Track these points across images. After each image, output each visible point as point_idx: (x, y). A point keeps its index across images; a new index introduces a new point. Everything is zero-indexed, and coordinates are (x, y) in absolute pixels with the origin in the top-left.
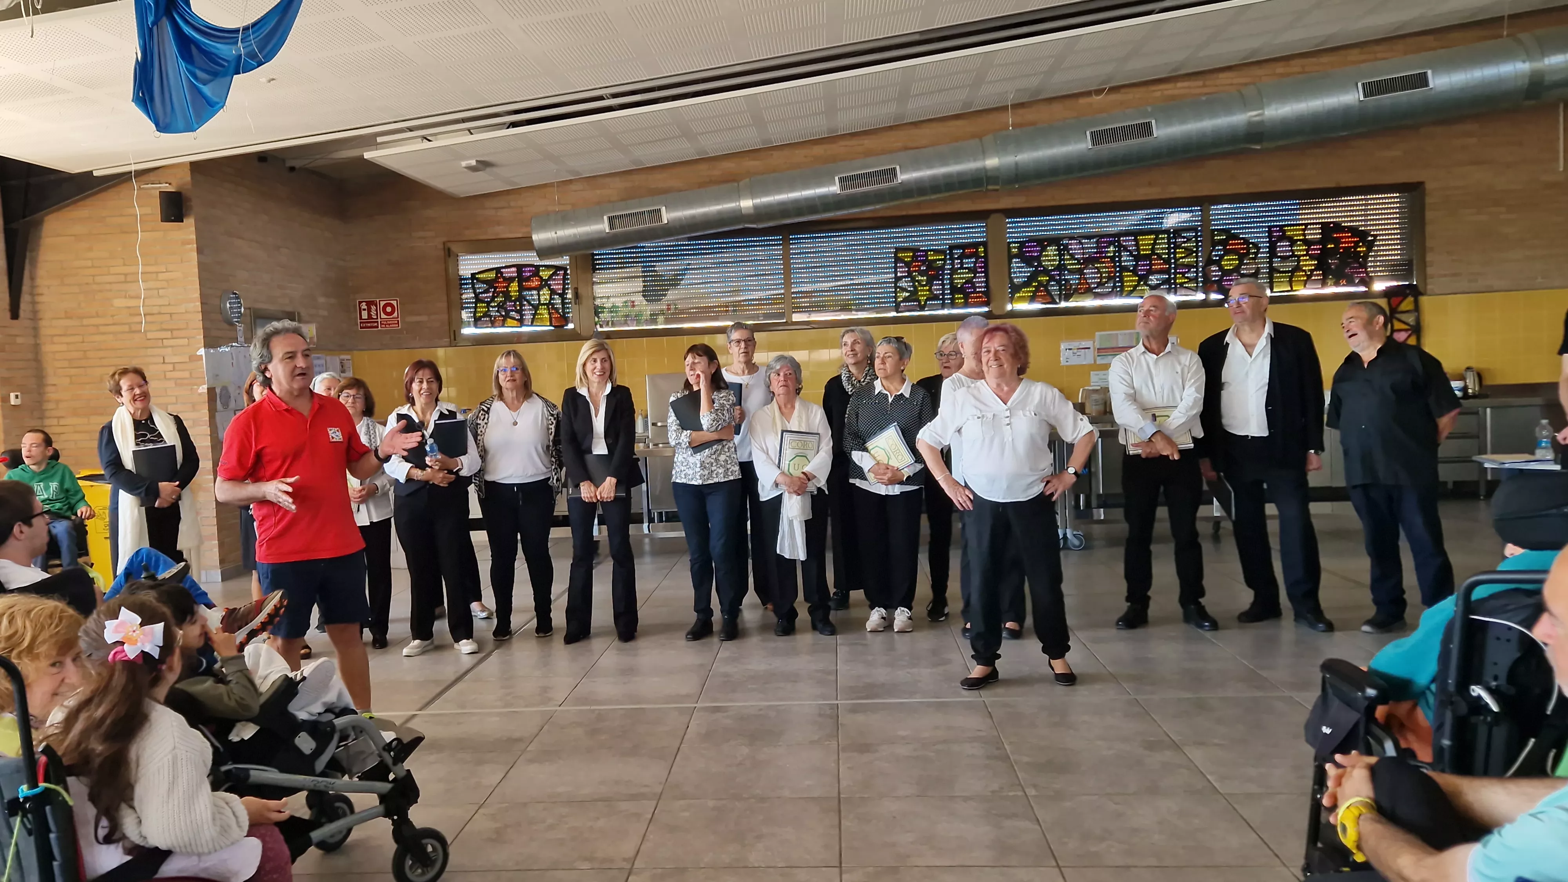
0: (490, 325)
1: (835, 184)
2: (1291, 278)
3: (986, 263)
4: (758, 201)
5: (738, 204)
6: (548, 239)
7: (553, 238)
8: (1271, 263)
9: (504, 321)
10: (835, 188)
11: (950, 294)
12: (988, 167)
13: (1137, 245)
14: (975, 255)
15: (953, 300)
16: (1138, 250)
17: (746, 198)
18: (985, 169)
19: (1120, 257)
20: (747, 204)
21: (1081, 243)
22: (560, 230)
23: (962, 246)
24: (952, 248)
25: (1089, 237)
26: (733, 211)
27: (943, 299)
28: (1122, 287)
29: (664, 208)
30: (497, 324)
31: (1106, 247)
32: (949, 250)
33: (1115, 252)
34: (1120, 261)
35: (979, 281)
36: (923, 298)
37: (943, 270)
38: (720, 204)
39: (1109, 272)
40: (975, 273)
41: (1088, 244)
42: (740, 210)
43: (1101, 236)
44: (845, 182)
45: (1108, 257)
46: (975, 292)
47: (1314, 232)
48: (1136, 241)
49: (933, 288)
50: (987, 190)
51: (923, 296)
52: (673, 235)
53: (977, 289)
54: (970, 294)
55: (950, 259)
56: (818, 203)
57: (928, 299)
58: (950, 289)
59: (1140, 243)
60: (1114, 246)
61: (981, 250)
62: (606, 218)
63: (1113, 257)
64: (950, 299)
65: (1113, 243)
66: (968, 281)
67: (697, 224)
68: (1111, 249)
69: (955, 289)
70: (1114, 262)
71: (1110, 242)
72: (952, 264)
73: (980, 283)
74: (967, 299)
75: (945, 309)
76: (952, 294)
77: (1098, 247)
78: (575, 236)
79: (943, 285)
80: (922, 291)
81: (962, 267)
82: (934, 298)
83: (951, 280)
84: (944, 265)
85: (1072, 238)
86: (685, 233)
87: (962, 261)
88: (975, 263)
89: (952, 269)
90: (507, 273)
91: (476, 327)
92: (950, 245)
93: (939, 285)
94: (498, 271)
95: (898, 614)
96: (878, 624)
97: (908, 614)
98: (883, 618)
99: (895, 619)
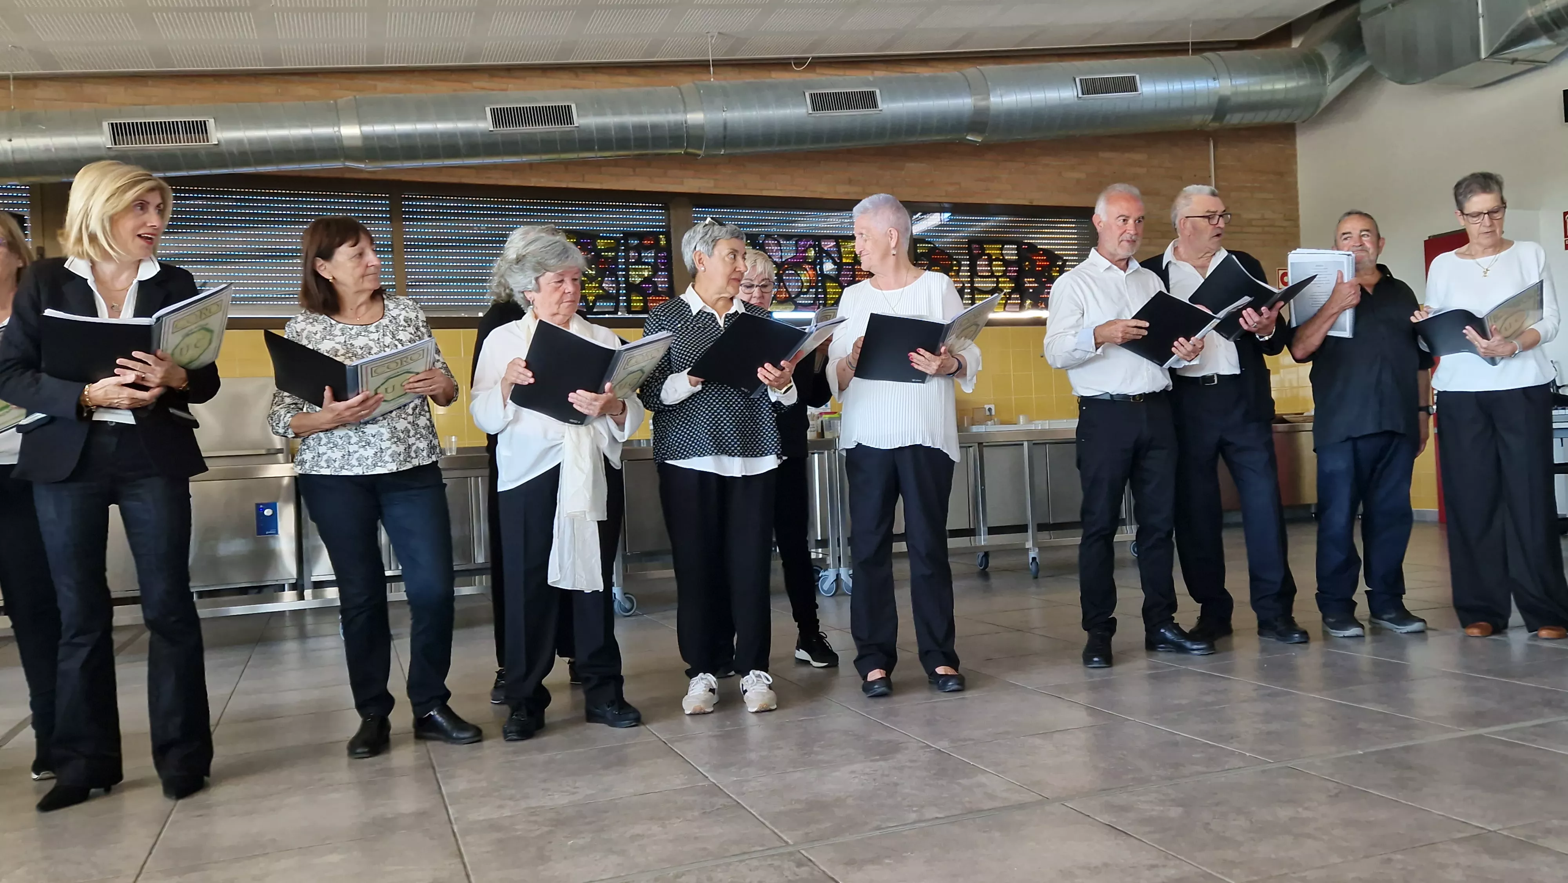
1: (486, 118)
3: (669, 258)
4: (368, 129)
5: (336, 129)
7: (4, 149)
8: (971, 283)
10: (486, 125)
11: (624, 295)
12: (687, 121)
14: (656, 246)
15: (629, 301)
16: (840, 258)
17: (349, 122)
18: (687, 125)
19: (821, 264)
20: (350, 131)
21: (779, 242)
22: (20, 136)
23: (640, 236)
24: (627, 235)
25: (788, 237)
26: (330, 139)
27: (618, 302)
28: (825, 299)
29: (212, 121)
31: (805, 251)
32: (622, 238)
33: (816, 258)
34: (821, 269)
35: (661, 280)
36: (591, 298)
37: (617, 264)
38: (306, 126)
39: (810, 282)
40: (655, 270)
41: (786, 245)
42: (340, 139)
43: (800, 237)
44: (500, 117)
45: (809, 263)
46: (656, 293)
47: (1011, 253)
48: (838, 246)
49: (604, 285)
50: (686, 153)
51: (590, 295)
52: (225, 166)
53: (660, 289)
54: (650, 295)
55: (624, 251)
56: (461, 142)
57: (598, 298)
58: (625, 288)
59: (843, 250)
60: (815, 250)
61: (663, 242)
62: (106, 125)
63: (813, 264)
64: (625, 301)
65: (814, 247)
66: (647, 280)
67: (268, 152)
68: (812, 253)
69: (632, 288)
70: (815, 269)
71: (810, 246)
72: (627, 257)
73: (662, 283)
74: (645, 301)
75: (620, 313)
76: (628, 295)
77: (797, 251)
78: (47, 150)
79: (618, 283)
80: (590, 288)
81: (639, 261)
82: (606, 296)
83: (627, 277)
84: (616, 257)
85: (768, 236)
86: (247, 164)
87: (640, 254)
88: (656, 257)
89: (627, 263)
92: (624, 232)
93: (612, 282)
95: (750, 682)
96: (705, 702)
97: (768, 680)
98: (712, 690)
99: (746, 691)
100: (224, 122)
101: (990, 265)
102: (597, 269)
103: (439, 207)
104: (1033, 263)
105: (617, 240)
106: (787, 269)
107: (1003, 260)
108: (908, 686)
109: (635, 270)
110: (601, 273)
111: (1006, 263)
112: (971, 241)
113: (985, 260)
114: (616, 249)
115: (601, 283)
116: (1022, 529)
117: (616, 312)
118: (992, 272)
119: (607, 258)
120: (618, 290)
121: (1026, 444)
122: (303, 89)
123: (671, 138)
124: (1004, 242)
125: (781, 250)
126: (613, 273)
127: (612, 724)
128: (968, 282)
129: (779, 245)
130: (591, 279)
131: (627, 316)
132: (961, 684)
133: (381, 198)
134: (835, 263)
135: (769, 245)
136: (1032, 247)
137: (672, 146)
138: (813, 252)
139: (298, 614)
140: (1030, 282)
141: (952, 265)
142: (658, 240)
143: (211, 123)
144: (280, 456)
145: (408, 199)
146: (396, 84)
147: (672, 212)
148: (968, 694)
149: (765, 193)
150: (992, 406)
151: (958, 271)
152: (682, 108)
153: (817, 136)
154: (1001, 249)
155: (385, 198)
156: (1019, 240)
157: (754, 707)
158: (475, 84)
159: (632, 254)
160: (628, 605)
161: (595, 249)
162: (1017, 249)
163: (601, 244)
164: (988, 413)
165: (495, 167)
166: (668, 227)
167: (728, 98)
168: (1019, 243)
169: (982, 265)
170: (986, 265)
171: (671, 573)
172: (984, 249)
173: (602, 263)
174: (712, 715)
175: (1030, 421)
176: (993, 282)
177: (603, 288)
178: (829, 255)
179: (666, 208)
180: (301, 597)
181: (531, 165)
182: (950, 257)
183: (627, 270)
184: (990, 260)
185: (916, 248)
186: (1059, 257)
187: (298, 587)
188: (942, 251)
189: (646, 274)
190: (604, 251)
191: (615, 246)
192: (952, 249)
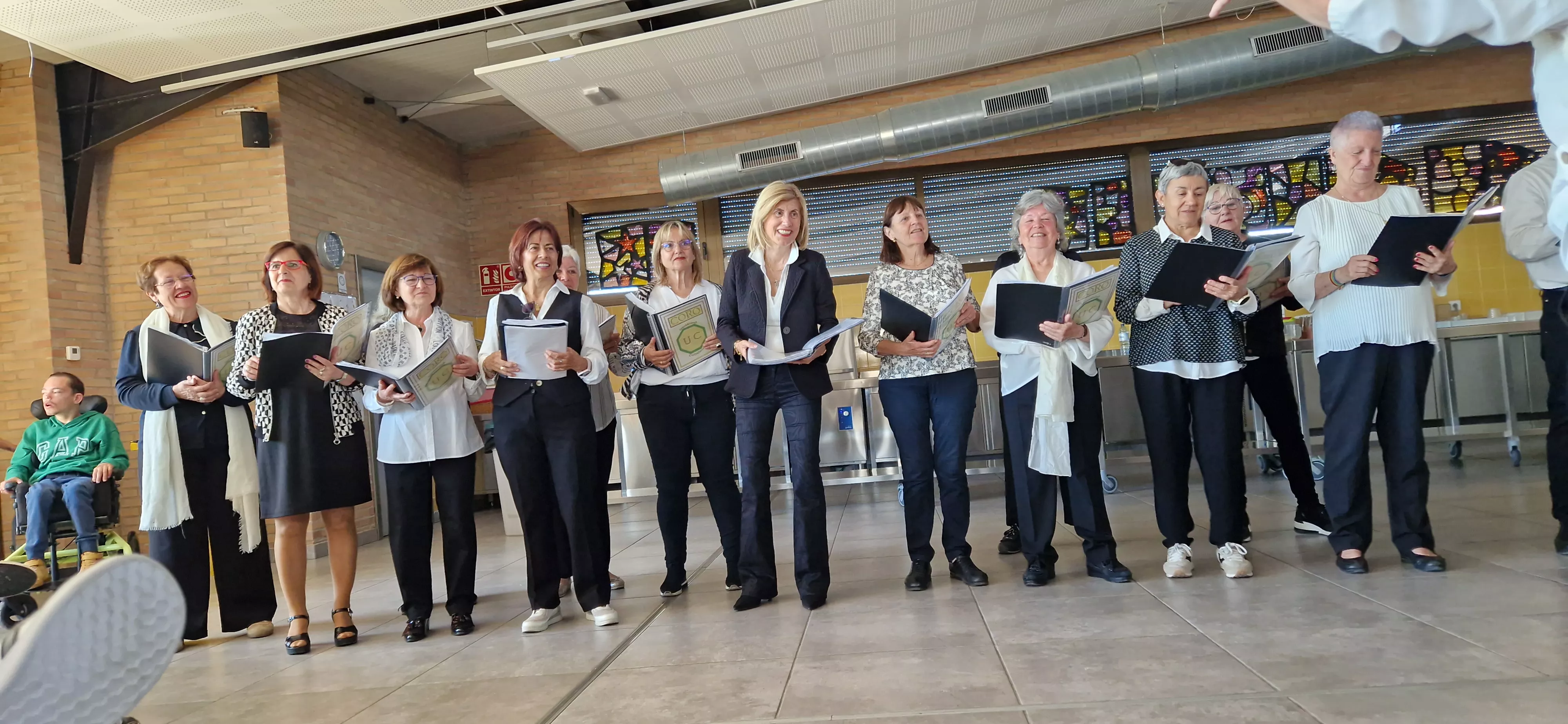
0: (617, 285)
1: (981, 109)
2: (1453, 200)
3: (1130, 199)
4: (898, 131)
5: (878, 135)
6: (678, 183)
7: (683, 182)
8: (1430, 186)
9: (631, 280)
10: (982, 114)
11: (1094, 233)
12: (1145, 83)
13: (1288, 174)
14: (1119, 190)
15: (1097, 238)
16: (1289, 179)
17: (886, 129)
18: (1144, 87)
19: (1270, 187)
20: (887, 135)
21: (1229, 173)
22: (690, 171)
23: (1104, 184)
24: (1094, 184)
25: (1237, 167)
26: (874, 143)
27: (1088, 240)
28: (1276, 218)
29: (799, 143)
30: (623, 284)
31: (1255, 177)
32: (1090, 187)
33: (1265, 182)
34: (1271, 192)
35: (1124, 218)
37: (1086, 209)
38: (858, 137)
39: (1261, 203)
40: (1118, 209)
41: (1236, 174)
42: (880, 141)
43: (1249, 166)
44: (992, 106)
45: (1258, 188)
46: (1120, 228)
47: (1473, 153)
48: (1287, 169)
50: (1143, 110)
52: (808, 173)
53: (1123, 225)
54: (1115, 231)
55: (1091, 197)
56: (964, 130)
58: (1094, 228)
59: (1291, 172)
60: (1264, 176)
61: (1124, 186)
62: (737, 156)
63: (1263, 187)
64: (1094, 238)
65: (1263, 173)
66: (1112, 219)
67: (834, 159)
68: (1261, 179)
69: (1099, 227)
70: (1264, 192)
71: (1259, 172)
72: (1094, 203)
73: (1125, 219)
74: (1111, 237)
75: (1090, 249)
76: (1096, 233)
77: (1247, 178)
78: (706, 178)
79: (1088, 224)
81: (1105, 205)
82: (1079, 236)
83: (1095, 218)
84: (1085, 204)
85: (1219, 169)
86: (822, 169)
87: (1105, 199)
88: (1119, 199)
89: (1094, 207)
90: (633, 232)
91: (602, 287)
92: (1092, 183)
93: (1083, 224)
94: (624, 229)
95: (1226, 552)
96: (1184, 567)
97: (1243, 551)
98: (1188, 558)
99: (1223, 559)
100: (807, 143)
101: (1450, 167)
102: (1070, 215)
103: (949, 182)
104: (1499, 160)
105: (1085, 189)
107: (1465, 161)
108: (1384, 563)
109: (1102, 212)
110: (1074, 218)
111: (1468, 163)
112: (1427, 148)
113: (1444, 163)
114: (1085, 197)
116: (1500, 418)
117: (1086, 248)
118: (1452, 173)
119: (1078, 205)
120: (1088, 229)
121: (1500, 336)
122: (855, 109)
123: (1129, 99)
124: (1464, 144)
125: (1231, 179)
126: (1084, 217)
127: (1108, 579)
128: (1426, 186)
129: (1230, 175)
131: (1096, 250)
132: (1442, 565)
133: (909, 181)
134: (1283, 184)
135: (1220, 176)
136: (1498, 145)
137: (1130, 106)
138: (1262, 177)
139: (868, 485)
140: (1496, 179)
141: (1407, 173)
142: (1120, 185)
143: (798, 144)
144: (852, 374)
145: (927, 179)
146: (917, 94)
147: (1131, 160)
148: (1449, 574)
149: (1214, 132)
150: (1460, 302)
151: (1414, 177)
152: (1138, 72)
153: (1263, 76)
154: (1462, 151)
155: (911, 181)
156: (1483, 139)
157: (1232, 573)
158: (972, 83)
159: (1098, 199)
162: (1480, 149)
163: (1072, 194)
164: (1456, 308)
165: (989, 145)
166: (1128, 172)
167: (1179, 57)
168: (1482, 142)
169: (1441, 169)
170: (1445, 168)
171: (1147, 459)
172: (1443, 153)
173: (1075, 209)
174: (1191, 579)
175: (1503, 313)
176: (1454, 183)
177: (1076, 230)
178: (1278, 179)
179: (1126, 157)
180: (870, 474)
181: (1016, 140)
182: (1405, 165)
183: (1094, 213)
184: (1450, 162)
186: (1530, 151)
187: (867, 466)
188: (1395, 161)
189: (1111, 214)
190: (1076, 199)
191: (1084, 194)
192: (1406, 157)
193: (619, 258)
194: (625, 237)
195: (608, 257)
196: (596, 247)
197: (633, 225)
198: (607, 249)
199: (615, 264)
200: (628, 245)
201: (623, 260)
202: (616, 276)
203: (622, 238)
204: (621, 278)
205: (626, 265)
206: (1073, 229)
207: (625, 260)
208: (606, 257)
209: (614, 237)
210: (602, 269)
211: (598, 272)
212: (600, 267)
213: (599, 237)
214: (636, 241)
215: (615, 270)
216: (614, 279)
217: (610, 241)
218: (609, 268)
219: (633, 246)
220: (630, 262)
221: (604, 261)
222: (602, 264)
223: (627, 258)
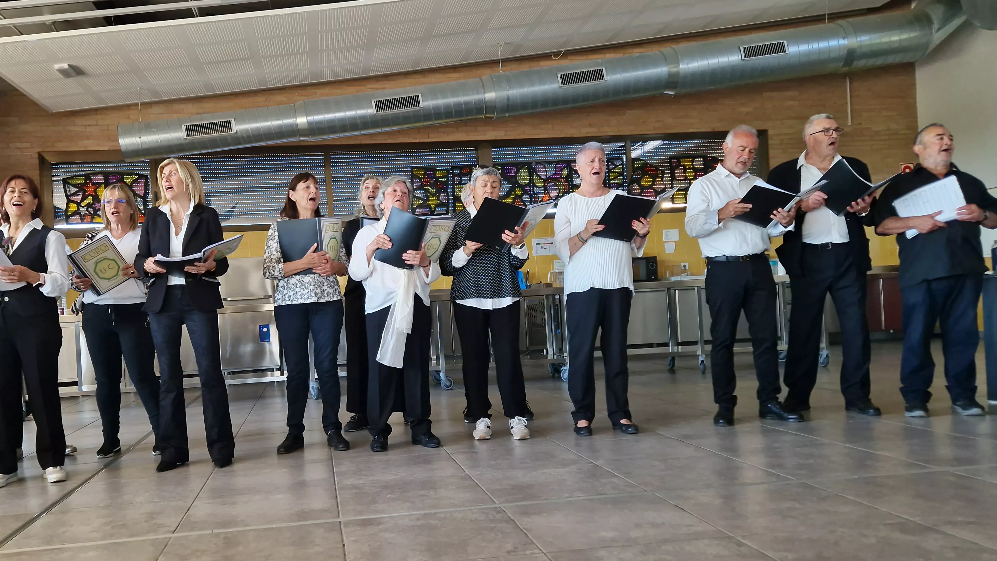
0: (80, 221)
1: (372, 107)
4: (311, 118)
5: (294, 120)
9: (92, 219)
10: (372, 111)
12: (489, 99)
15: (455, 207)
17: (301, 115)
18: (486, 101)
19: (572, 178)
20: (302, 120)
23: (460, 167)
24: (453, 168)
25: (550, 163)
26: (292, 125)
30: (85, 221)
31: (561, 170)
32: (451, 170)
33: (568, 174)
34: (572, 181)
36: (433, 206)
37: (448, 185)
38: (279, 120)
39: (564, 189)
41: (549, 168)
42: (296, 125)
43: (558, 162)
44: (381, 105)
45: (563, 178)
47: (699, 164)
49: (440, 198)
50: (485, 117)
51: (432, 204)
52: (240, 144)
55: (452, 177)
56: (359, 122)
57: (437, 206)
58: (452, 199)
62: (183, 127)
64: (453, 207)
67: (261, 135)
68: (565, 172)
71: (565, 167)
72: (453, 181)
75: (449, 214)
76: (454, 203)
77: (556, 171)
79: (448, 196)
80: (432, 200)
82: (442, 205)
83: (453, 192)
84: (448, 181)
85: (538, 163)
86: (251, 142)
87: (461, 178)
89: (453, 184)
90: (95, 179)
91: (67, 223)
92: (452, 166)
93: (445, 196)
94: (88, 177)
95: (515, 423)
96: (486, 433)
97: (526, 423)
98: (489, 427)
99: (512, 428)
100: (239, 121)
101: (684, 172)
102: (436, 188)
105: (448, 171)
106: (550, 182)
107: (694, 169)
110: (439, 192)
111: (696, 171)
112: (671, 158)
113: (681, 169)
114: (447, 177)
115: (439, 197)
117: (447, 214)
118: (686, 177)
119: (442, 182)
120: (448, 200)
121: (696, 288)
122: (279, 98)
123: (476, 109)
124: (694, 157)
125: (546, 171)
126: (446, 191)
127: (425, 446)
128: (670, 184)
129: (545, 168)
130: (433, 195)
132: (637, 430)
133: (319, 155)
135: (538, 168)
136: (715, 160)
137: (477, 114)
141: (659, 174)
143: (233, 122)
145: (334, 155)
146: (327, 90)
147: (479, 152)
149: (536, 137)
150: (686, 264)
151: (663, 178)
152: (483, 91)
153: (565, 100)
154: (692, 162)
155: (321, 155)
157: (517, 436)
159: (456, 178)
160: (448, 384)
161: (435, 177)
162: (703, 161)
163: (438, 174)
164: (683, 268)
166: (477, 161)
167: (510, 82)
168: (705, 157)
169: (679, 173)
170: (681, 173)
172: (680, 162)
173: (439, 185)
179: (476, 150)
181: (399, 131)
182: (657, 169)
183: (454, 188)
184: (685, 169)
185: (633, 164)
188: (651, 165)
190: (441, 177)
191: (446, 174)
192: (659, 163)
193: (82, 200)
194: (88, 184)
195: (74, 198)
196: (63, 190)
197: (96, 174)
198: (72, 192)
199: (78, 204)
200: (90, 190)
201: (87, 202)
202: (80, 214)
203: (86, 184)
204: (84, 216)
205: (89, 206)
206: (439, 200)
207: (88, 202)
208: (71, 198)
209: (79, 182)
210: (67, 207)
211: (64, 209)
212: (65, 206)
213: (65, 182)
214: (98, 187)
215: (78, 209)
216: (78, 217)
217: (75, 186)
218: (73, 207)
219: (95, 191)
220: (92, 204)
221: (69, 201)
222: (68, 204)
223: (89, 200)
